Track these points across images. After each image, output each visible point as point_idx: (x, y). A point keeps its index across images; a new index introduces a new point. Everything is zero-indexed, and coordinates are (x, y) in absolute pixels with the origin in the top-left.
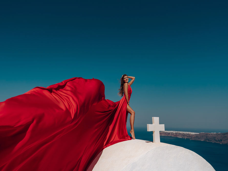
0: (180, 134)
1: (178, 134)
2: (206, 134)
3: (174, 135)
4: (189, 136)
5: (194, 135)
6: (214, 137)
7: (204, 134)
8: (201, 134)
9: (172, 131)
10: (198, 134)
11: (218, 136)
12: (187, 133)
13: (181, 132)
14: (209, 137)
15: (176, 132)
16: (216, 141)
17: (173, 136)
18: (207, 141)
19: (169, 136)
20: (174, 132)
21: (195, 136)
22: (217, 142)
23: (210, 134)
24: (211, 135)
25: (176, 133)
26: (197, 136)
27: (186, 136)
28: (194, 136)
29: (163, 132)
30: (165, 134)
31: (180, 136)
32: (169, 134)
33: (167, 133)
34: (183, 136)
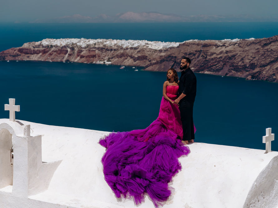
0: (105, 49)
1: (97, 51)
2: (205, 46)
3: (82, 57)
4: (139, 58)
5: (161, 51)
6: (230, 55)
7: (198, 45)
8: (188, 45)
9: (75, 41)
10: (176, 45)
11: (247, 48)
12: (136, 43)
14: (214, 56)
15: (92, 42)
16: (237, 69)
17: (77, 60)
18: (206, 72)
19: (59, 60)
20: (82, 42)
21: (163, 54)
22: (239, 75)
23: (217, 46)
24: (224, 49)
25: (88, 46)
26: (169, 56)
27: (131, 57)
28: (161, 56)
29: (39, 46)
30: (44, 52)
31: (107, 58)
32: (62, 50)
33: (53, 49)
34: (118, 56)
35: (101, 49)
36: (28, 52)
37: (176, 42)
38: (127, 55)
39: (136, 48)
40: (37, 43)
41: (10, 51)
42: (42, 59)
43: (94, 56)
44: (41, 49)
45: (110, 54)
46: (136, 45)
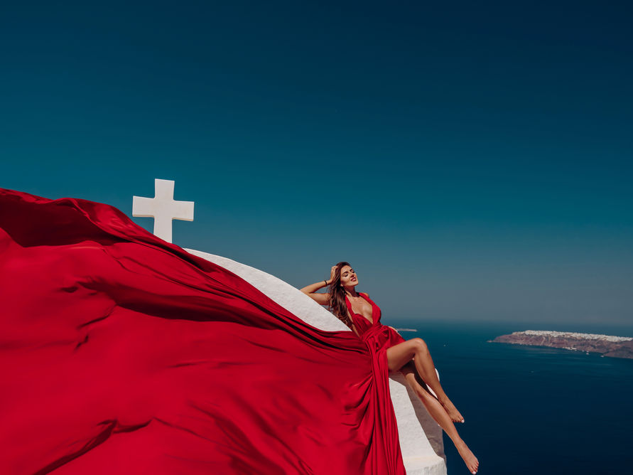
0: (572, 339)
1: (566, 339)
3: (554, 343)
4: (598, 347)
5: (616, 343)
10: (630, 339)
12: (596, 337)
13: (574, 335)
15: (561, 334)
17: (550, 345)
19: (537, 344)
20: (555, 334)
21: (618, 345)
25: (559, 337)
26: (624, 347)
27: (592, 346)
28: (617, 347)
29: (522, 335)
30: (527, 339)
31: (572, 345)
32: (539, 338)
33: (533, 337)
34: (581, 345)
35: (569, 339)
36: (515, 338)
37: (630, 337)
38: (589, 344)
39: (595, 340)
40: (522, 333)
41: (504, 336)
42: (526, 343)
43: (563, 343)
44: (525, 336)
45: (575, 343)
46: (596, 338)
